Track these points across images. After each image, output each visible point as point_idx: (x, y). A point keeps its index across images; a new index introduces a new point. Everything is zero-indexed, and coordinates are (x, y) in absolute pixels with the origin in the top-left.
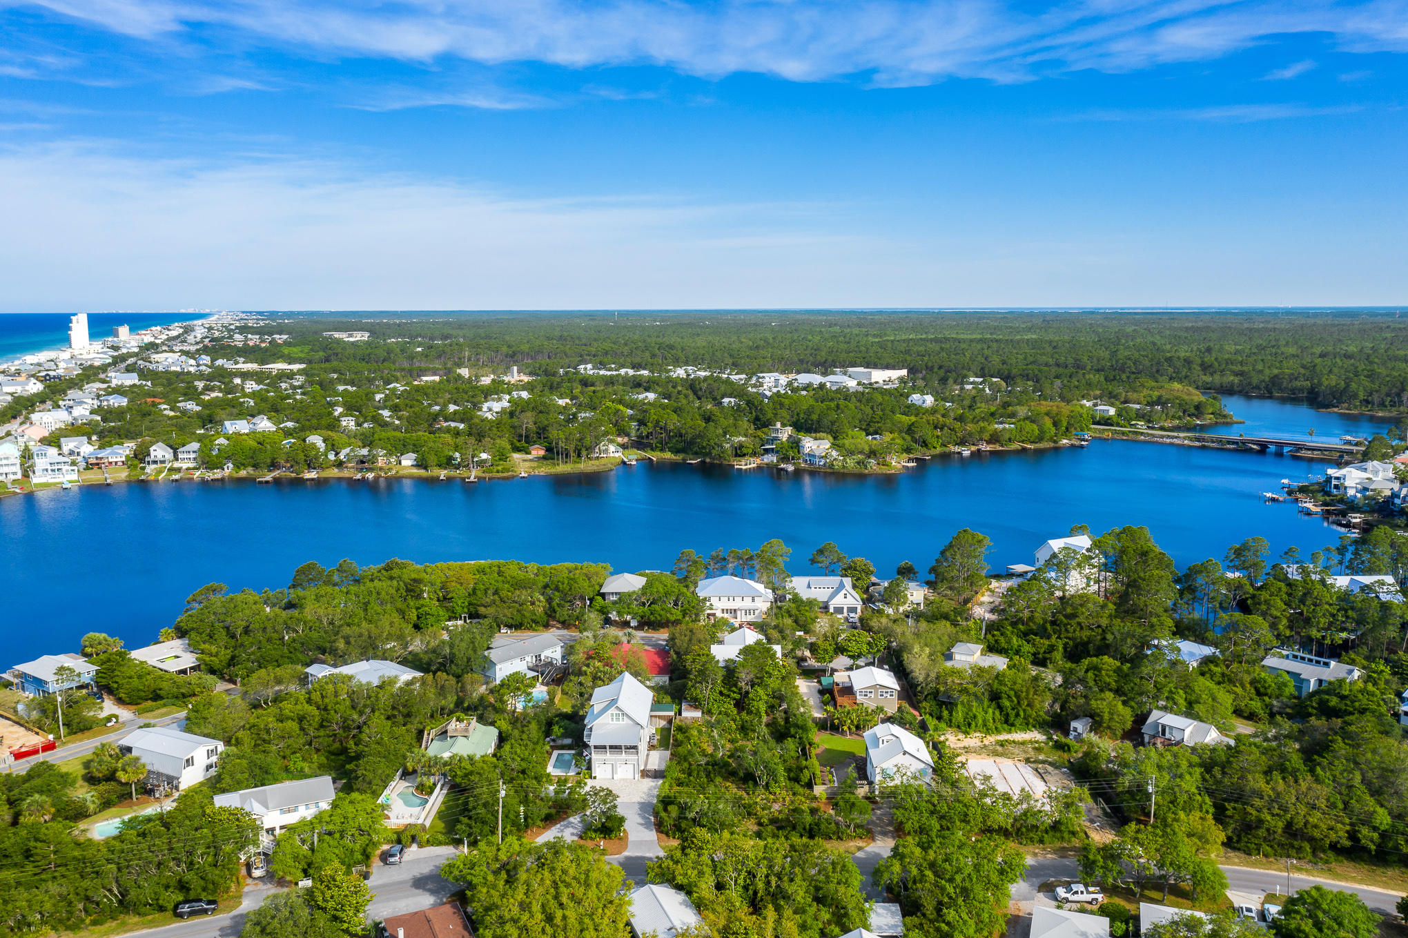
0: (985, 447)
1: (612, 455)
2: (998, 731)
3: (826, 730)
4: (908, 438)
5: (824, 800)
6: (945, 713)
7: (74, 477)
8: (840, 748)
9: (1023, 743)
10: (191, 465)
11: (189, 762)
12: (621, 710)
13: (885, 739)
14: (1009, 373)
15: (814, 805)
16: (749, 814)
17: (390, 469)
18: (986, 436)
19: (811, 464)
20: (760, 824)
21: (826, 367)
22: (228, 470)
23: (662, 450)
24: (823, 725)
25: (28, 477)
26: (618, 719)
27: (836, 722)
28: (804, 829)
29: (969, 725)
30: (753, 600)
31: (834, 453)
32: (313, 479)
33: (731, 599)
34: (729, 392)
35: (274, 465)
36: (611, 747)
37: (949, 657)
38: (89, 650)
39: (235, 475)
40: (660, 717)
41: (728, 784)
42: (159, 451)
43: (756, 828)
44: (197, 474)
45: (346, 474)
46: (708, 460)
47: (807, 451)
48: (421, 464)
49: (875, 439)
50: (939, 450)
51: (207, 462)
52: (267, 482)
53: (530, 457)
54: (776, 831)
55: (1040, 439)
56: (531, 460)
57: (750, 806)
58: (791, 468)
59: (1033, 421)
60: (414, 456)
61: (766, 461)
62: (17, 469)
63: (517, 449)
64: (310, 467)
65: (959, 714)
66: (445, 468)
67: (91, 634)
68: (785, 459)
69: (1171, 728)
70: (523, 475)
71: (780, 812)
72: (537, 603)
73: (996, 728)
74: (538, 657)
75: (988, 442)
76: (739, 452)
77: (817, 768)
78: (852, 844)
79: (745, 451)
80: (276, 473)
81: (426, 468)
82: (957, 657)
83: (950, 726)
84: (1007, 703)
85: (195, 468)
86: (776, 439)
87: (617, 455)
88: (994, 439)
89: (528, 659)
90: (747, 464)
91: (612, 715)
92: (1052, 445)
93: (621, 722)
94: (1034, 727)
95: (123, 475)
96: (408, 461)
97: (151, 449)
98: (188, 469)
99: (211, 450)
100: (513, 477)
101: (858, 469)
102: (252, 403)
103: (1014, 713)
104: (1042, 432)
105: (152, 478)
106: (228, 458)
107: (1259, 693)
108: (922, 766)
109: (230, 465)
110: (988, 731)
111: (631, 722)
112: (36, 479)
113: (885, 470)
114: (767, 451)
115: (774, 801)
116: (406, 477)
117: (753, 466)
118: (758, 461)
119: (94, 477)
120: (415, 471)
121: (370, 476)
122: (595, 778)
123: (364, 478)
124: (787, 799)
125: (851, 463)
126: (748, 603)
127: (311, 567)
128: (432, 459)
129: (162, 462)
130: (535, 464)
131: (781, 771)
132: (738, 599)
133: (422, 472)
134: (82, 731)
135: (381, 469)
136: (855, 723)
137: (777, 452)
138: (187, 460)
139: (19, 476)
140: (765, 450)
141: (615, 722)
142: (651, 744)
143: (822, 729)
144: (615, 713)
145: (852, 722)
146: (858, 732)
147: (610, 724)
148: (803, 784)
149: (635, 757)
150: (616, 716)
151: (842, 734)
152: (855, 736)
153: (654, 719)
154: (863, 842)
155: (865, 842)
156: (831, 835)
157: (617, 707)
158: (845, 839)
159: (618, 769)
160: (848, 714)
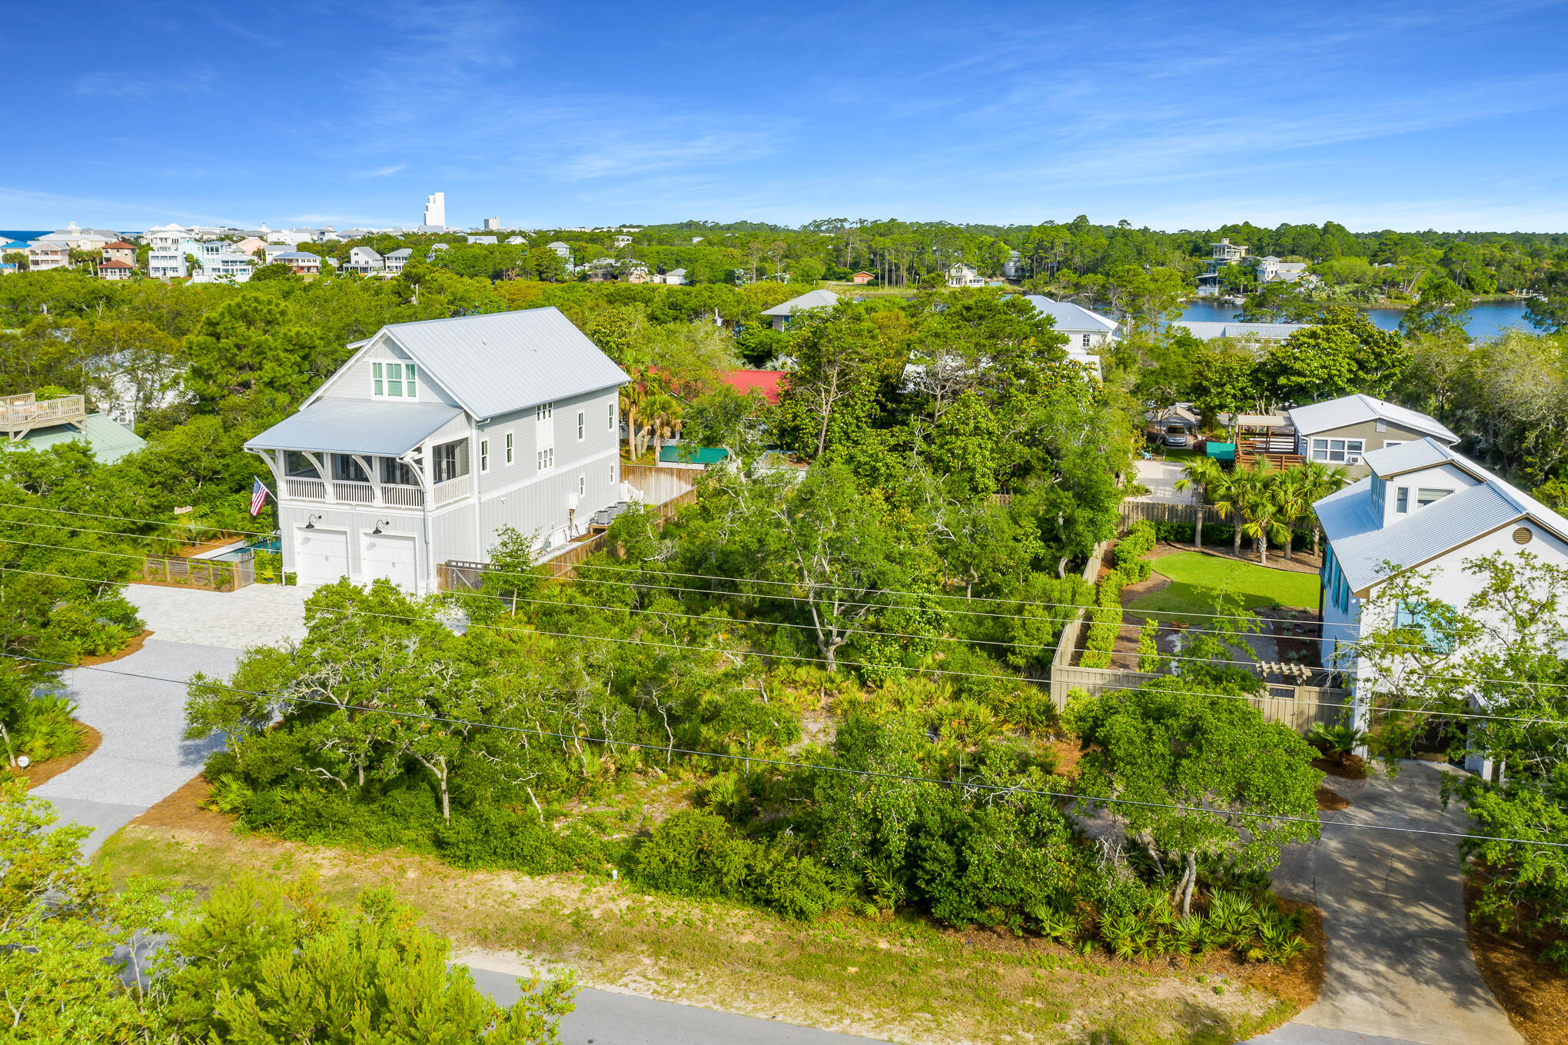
3: (1191, 542)
12: (403, 355)
13: (1414, 484)
15: (1032, 746)
24: (1179, 533)
26: (396, 389)
27: (1224, 508)
28: (875, 848)
30: (1086, 341)
31: (1313, 278)
36: (339, 462)
40: (680, 473)
47: (1269, 277)
49: (1385, 267)
56: (850, 288)
58: (1239, 301)
61: (1201, 295)
63: (831, 275)
68: (1235, 290)
78: (1167, 987)
86: (1220, 262)
91: (377, 366)
93: (405, 397)
96: (674, 280)
101: (1353, 301)
111: (435, 399)
113: (1401, 304)
114: (1204, 281)
118: (1189, 295)
122: (290, 580)
125: (1341, 292)
128: (703, 273)
136: (1294, 513)
137: (1221, 282)
140: (1200, 280)
141: (385, 397)
142: (595, 525)
143: (1178, 541)
144: (384, 362)
145: (1281, 510)
146: (1302, 556)
147: (369, 401)
148: (1021, 662)
149: (412, 513)
150: (390, 375)
151: (1243, 557)
152: (1292, 564)
153: (663, 477)
154: (1243, 992)
155: (1255, 996)
156: (1042, 912)
157: (389, 342)
158: (1126, 949)
159: (364, 553)
160: (1266, 486)
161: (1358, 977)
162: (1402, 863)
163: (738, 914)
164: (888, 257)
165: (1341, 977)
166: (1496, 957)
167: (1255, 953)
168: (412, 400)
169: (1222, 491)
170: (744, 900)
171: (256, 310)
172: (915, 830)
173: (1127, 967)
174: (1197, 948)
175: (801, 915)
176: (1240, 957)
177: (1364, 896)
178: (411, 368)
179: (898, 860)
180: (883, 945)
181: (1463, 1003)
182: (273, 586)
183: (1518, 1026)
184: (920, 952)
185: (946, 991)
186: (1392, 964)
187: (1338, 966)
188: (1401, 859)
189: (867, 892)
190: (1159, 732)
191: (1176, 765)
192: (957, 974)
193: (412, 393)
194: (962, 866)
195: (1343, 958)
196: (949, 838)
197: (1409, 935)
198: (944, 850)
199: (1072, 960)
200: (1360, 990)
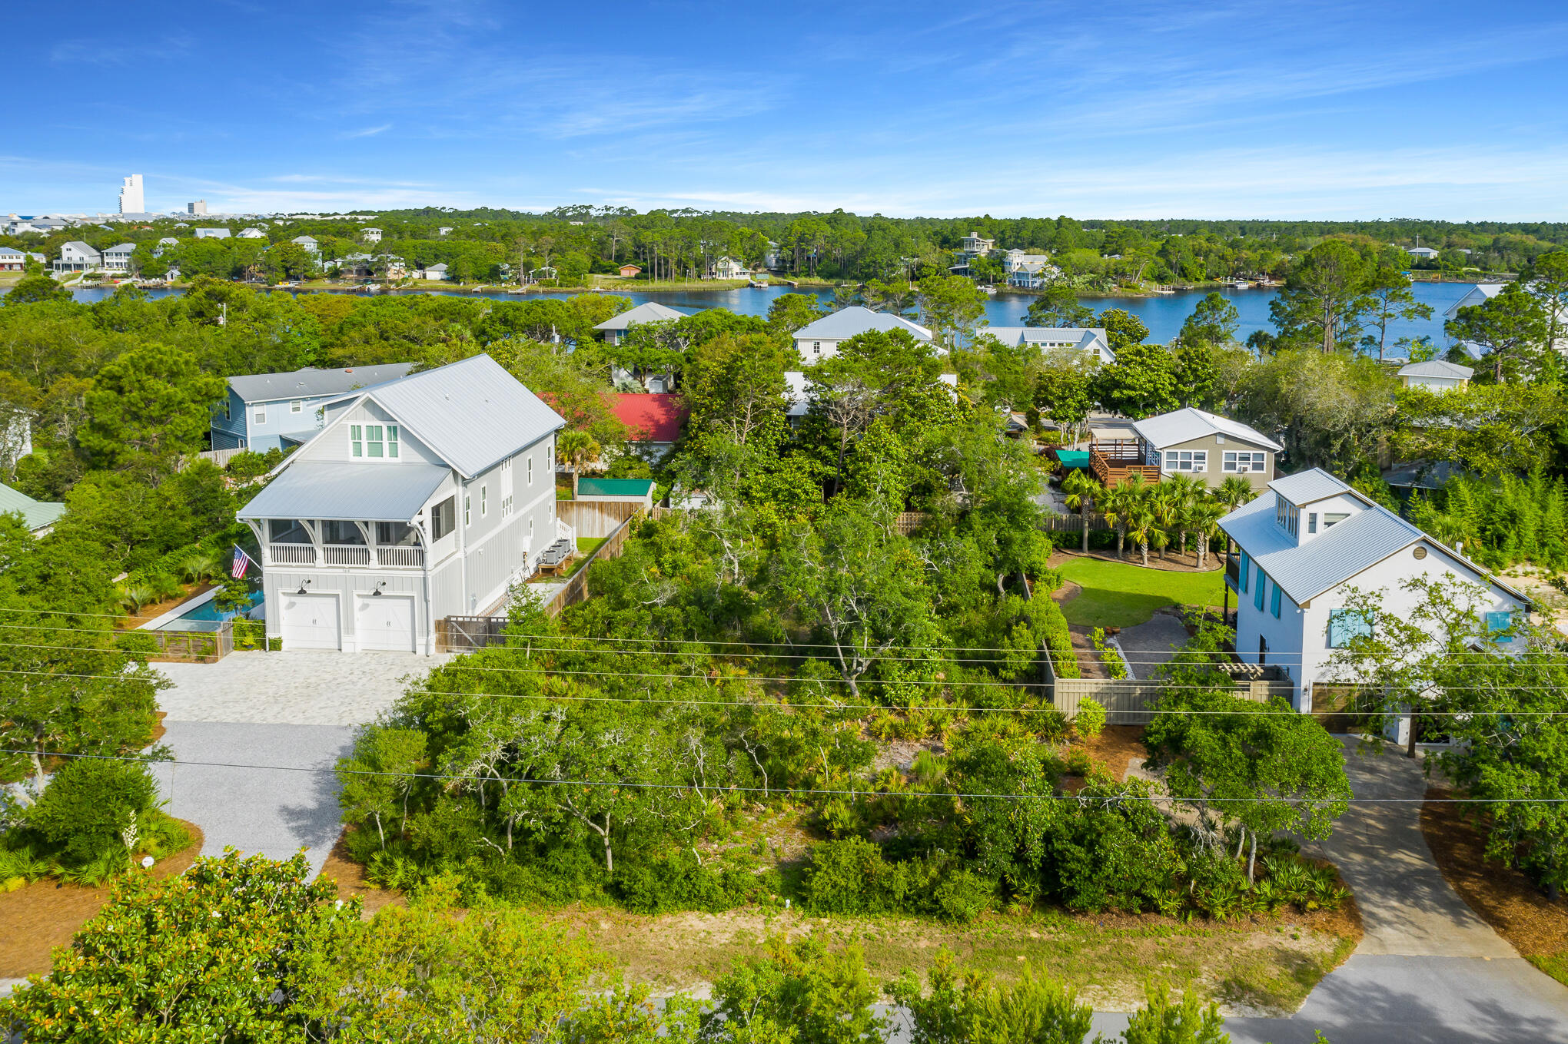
0: (1267, 282)
1: (735, 277)
3: (1079, 548)
4: (1161, 261)
5: (1095, 735)
8: (1125, 589)
12: (383, 415)
13: (1318, 512)
15: (1057, 751)
16: (780, 781)
17: (405, 282)
19: (1021, 284)
20: (818, 828)
23: (809, 275)
24: (1068, 541)
26: (376, 449)
27: (1111, 518)
28: (1019, 856)
31: (1055, 271)
40: (602, 506)
41: (732, 671)
43: (793, 845)
44: (126, 281)
47: (1015, 268)
48: (452, 276)
49: (1114, 258)
51: (144, 269)
53: (618, 276)
54: (880, 866)
57: (790, 749)
60: (443, 268)
64: (289, 275)
70: (598, 290)
71: (915, 776)
75: (1272, 277)
77: (1064, 639)
78: (1258, 940)
81: (457, 282)
85: (125, 276)
86: (970, 254)
87: (742, 277)
91: (357, 430)
93: (386, 458)
96: (435, 275)
99: (152, 252)
109: (176, 273)
111: (418, 458)
113: (1130, 293)
115: (897, 734)
120: (444, 285)
122: (276, 646)
124: (949, 727)
125: (1079, 283)
128: (469, 270)
131: (927, 624)
136: (1169, 520)
138: (115, 266)
140: (954, 271)
141: (365, 457)
142: (544, 565)
143: (1067, 547)
144: (364, 424)
145: (1159, 519)
146: (1173, 555)
147: (346, 463)
148: (1012, 675)
149: (414, 573)
150: (370, 436)
151: (1126, 559)
152: (1168, 564)
153: (585, 511)
154: (1313, 935)
155: (1322, 937)
156: (1155, 893)
157: (370, 405)
158: (1220, 913)
159: (357, 614)
160: (1144, 498)
161: (1382, 913)
162: (1372, 818)
163: (907, 925)
164: (657, 251)
165: (1372, 915)
166: (1466, 884)
167: (1312, 905)
168: (394, 460)
169: (1109, 504)
170: (906, 910)
171: (161, 361)
172: (1047, 838)
173: (1222, 928)
174: (1271, 904)
175: (962, 918)
176: (1299, 908)
177: (1358, 850)
178: (393, 430)
179: (1036, 863)
180: (1034, 935)
181: (1460, 923)
182: (256, 653)
183: (1502, 935)
184: (1064, 937)
185: (1100, 965)
186: (1402, 899)
187: (1365, 906)
188: (1370, 816)
189: (1006, 892)
190: (1233, 740)
191: (1252, 767)
192: (1103, 950)
193: (394, 453)
194: (1097, 863)
195: (1366, 900)
196: (1078, 840)
197: (1402, 876)
198: (1079, 851)
199: (1181, 928)
200: (1389, 923)
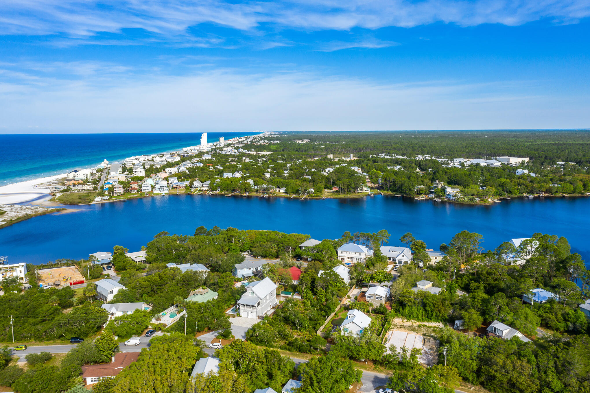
0: (542, 195)
1: (365, 191)
2: (423, 320)
4: (500, 189)
6: (401, 310)
7: (167, 192)
9: (429, 327)
10: (207, 189)
11: (111, 292)
12: (253, 291)
13: (350, 316)
14: (580, 160)
16: (285, 338)
17: (274, 194)
18: (544, 190)
19: (449, 199)
21: (488, 156)
22: (218, 191)
23: (388, 190)
24: (347, 308)
25: (153, 191)
27: (350, 307)
29: (410, 316)
30: (360, 254)
31: (459, 195)
32: (245, 196)
33: (351, 253)
34: (432, 167)
35: (234, 190)
36: (247, 305)
37: (415, 286)
38: (115, 251)
39: (220, 193)
42: (197, 183)
44: (208, 192)
45: (258, 194)
46: (405, 195)
47: (448, 193)
48: (286, 192)
49: (483, 189)
50: (518, 195)
51: (212, 188)
52: (229, 196)
53: (331, 191)
54: (288, 347)
55: (574, 192)
56: (331, 192)
58: (439, 200)
59: (571, 184)
60: (285, 188)
61: (430, 197)
62: (150, 188)
63: (326, 187)
64: (246, 190)
65: (406, 311)
66: (295, 194)
67: (117, 246)
68: (438, 196)
69: (498, 329)
70: (324, 198)
72: (273, 248)
73: (422, 319)
74: (256, 268)
75: (545, 193)
76: (419, 193)
79: (421, 192)
80: (234, 193)
81: (288, 194)
82: (418, 286)
83: (403, 316)
84: (428, 308)
85: (208, 190)
86: (435, 187)
87: (367, 191)
88: (548, 191)
89: (252, 269)
90: (422, 198)
91: (250, 292)
92: (580, 195)
94: (441, 321)
95: (183, 191)
96: (282, 191)
97: (194, 183)
98: (205, 190)
99: (214, 184)
100: (320, 199)
101: (469, 202)
102: (241, 167)
103: (431, 313)
104: (575, 188)
105: (192, 193)
106: (219, 187)
107: (565, 320)
108: (361, 329)
109: (219, 190)
110: (418, 320)
111: (256, 296)
112: (155, 192)
113: (483, 203)
114: (431, 193)
116: (282, 197)
117: (423, 198)
118: (427, 197)
119: (174, 192)
120: (284, 195)
121: (266, 196)
122: (241, 316)
123: (263, 196)
125: (466, 199)
126: (357, 256)
127: (202, 228)
128: (290, 190)
129: (197, 187)
130: (331, 194)
132: (354, 253)
133: (286, 195)
134: (96, 278)
135: (271, 193)
137: (435, 193)
138: (205, 187)
139: (150, 190)
140: (430, 192)
141: (251, 296)
142: (273, 307)
149: (255, 311)
153: (282, 297)
156: (307, 351)
158: (313, 354)
159: (249, 314)
170: (288, 350)
172: (300, 346)
175: (292, 351)
179: (298, 348)
182: (239, 317)
184: (300, 354)
194: (303, 348)
